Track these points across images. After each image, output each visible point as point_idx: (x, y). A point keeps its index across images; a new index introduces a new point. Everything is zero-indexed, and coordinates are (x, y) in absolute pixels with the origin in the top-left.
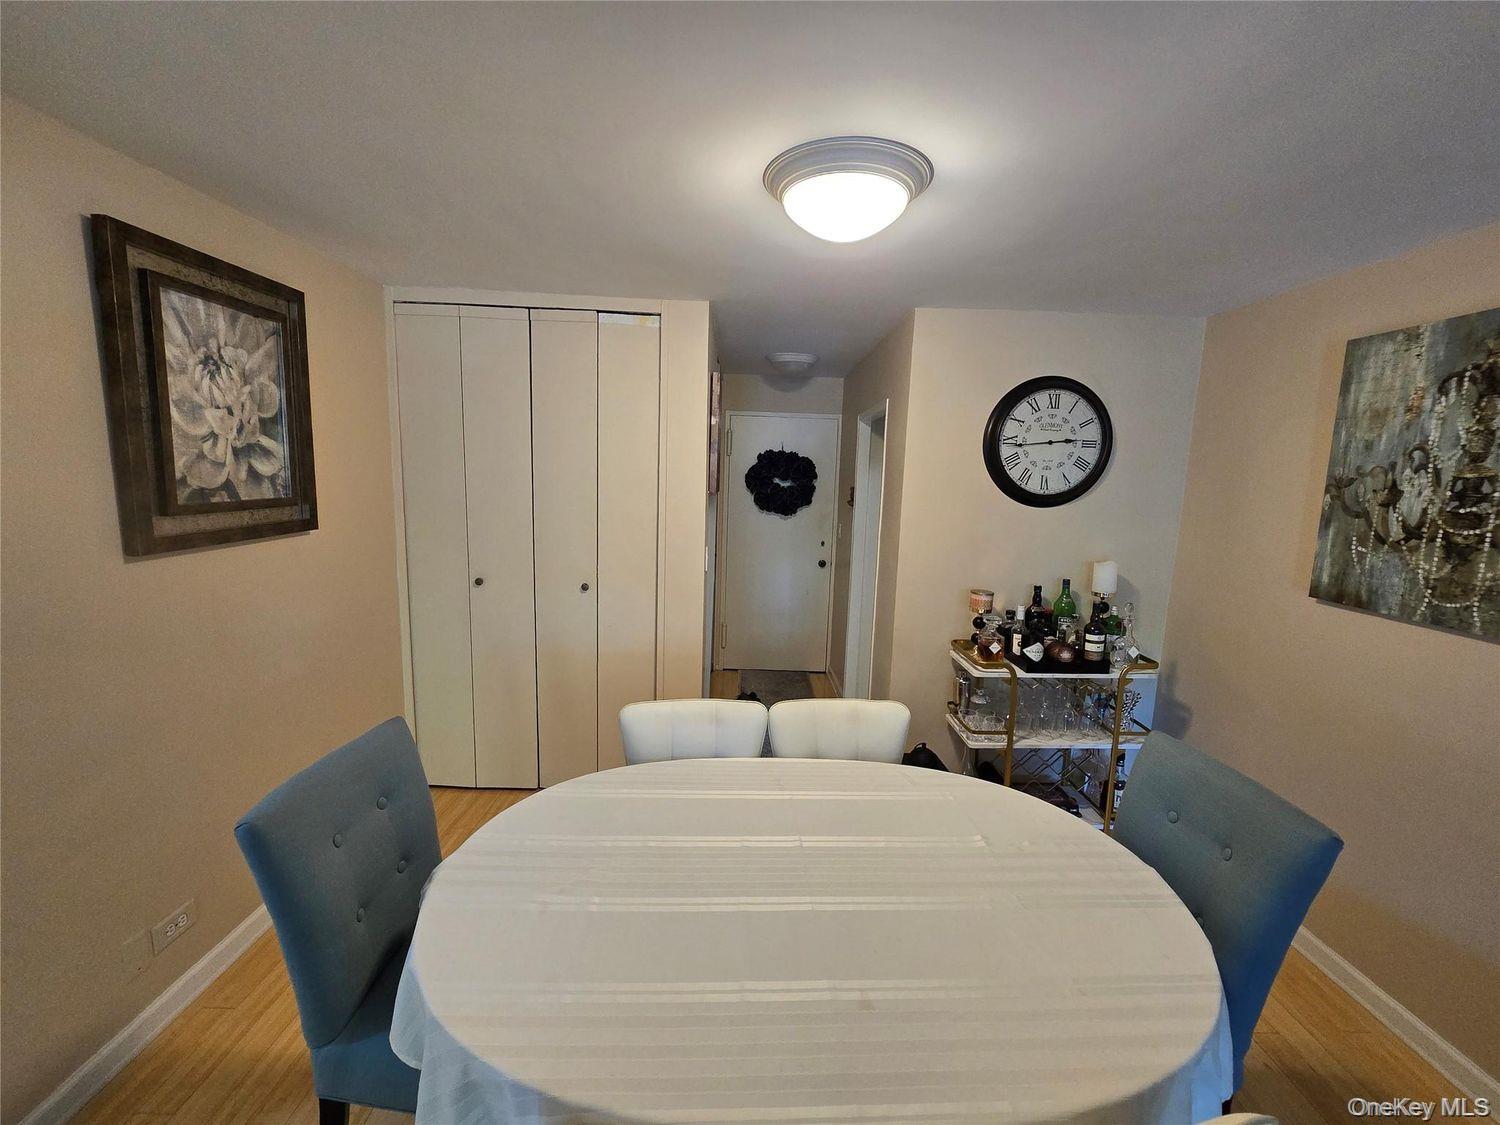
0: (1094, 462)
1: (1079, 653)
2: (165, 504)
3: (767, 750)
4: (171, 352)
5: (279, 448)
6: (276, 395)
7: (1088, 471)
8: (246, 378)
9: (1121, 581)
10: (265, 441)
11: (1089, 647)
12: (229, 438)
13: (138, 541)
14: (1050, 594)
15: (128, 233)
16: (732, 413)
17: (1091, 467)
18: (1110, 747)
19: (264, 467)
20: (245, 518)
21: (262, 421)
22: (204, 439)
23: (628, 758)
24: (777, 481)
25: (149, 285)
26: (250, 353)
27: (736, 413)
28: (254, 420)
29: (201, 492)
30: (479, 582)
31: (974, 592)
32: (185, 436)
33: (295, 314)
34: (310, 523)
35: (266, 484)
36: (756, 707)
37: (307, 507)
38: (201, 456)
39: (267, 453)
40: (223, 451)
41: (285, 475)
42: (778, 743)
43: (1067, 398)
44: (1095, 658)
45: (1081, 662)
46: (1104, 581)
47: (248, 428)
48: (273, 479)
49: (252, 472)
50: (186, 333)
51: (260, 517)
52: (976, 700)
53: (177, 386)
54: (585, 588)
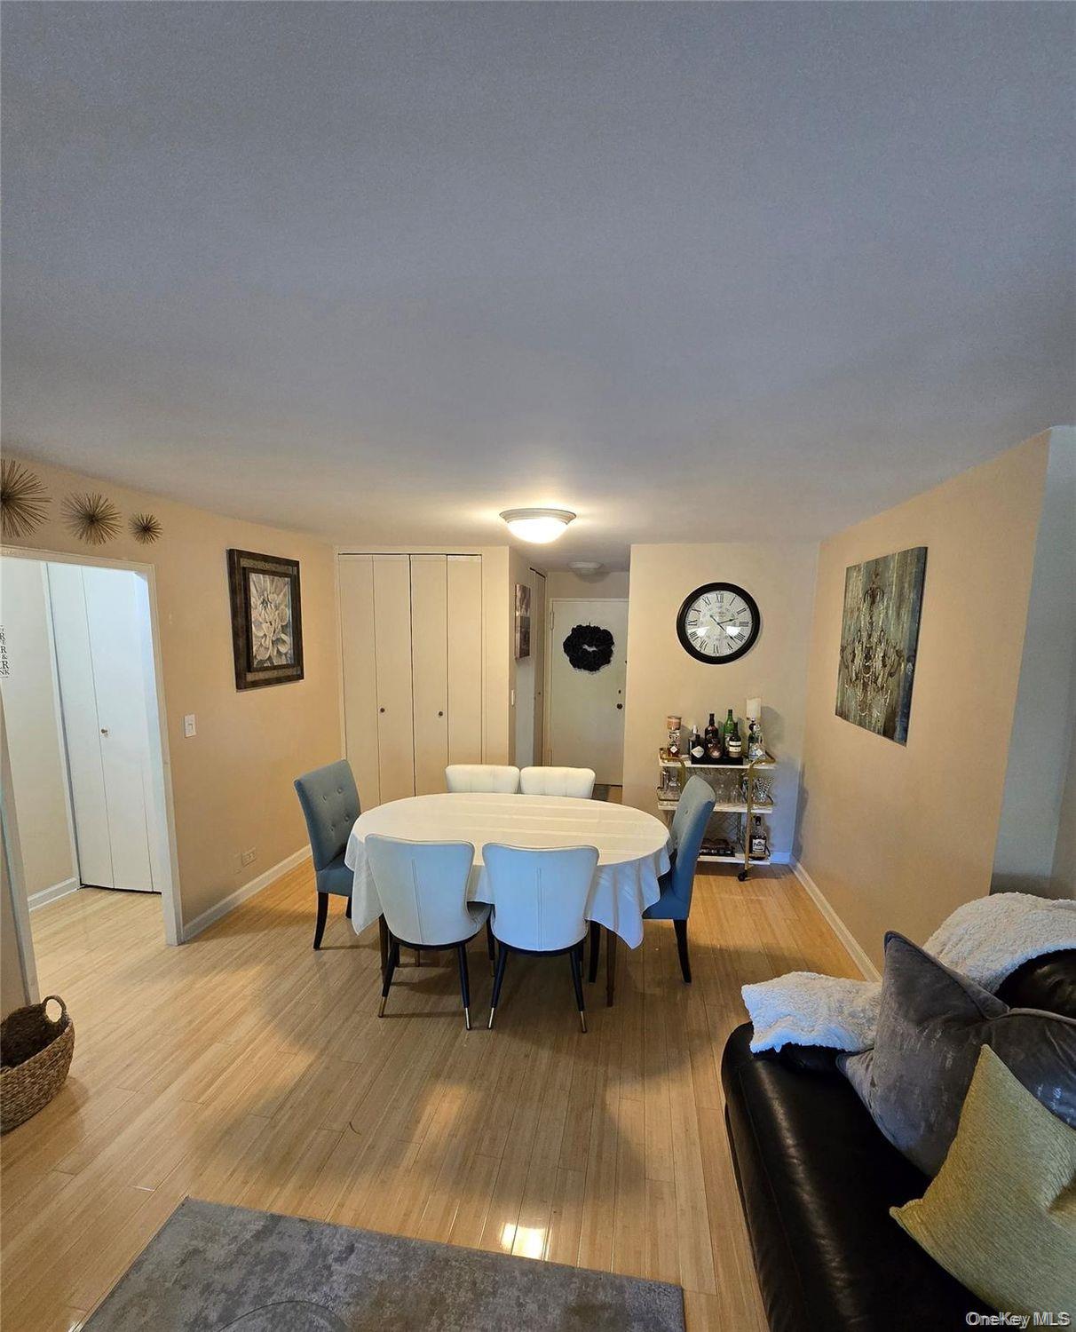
0: (747, 636)
1: (725, 752)
2: (249, 668)
3: (519, 790)
4: (253, 600)
5: (288, 639)
6: (288, 612)
7: (744, 641)
8: (277, 608)
9: (764, 711)
10: (283, 636)
11: (731, 749)
12: (271, 636)
13: (242, 684)
14: (721, 718)
15: (241, 554)
16: (555, 599)
17: (746, 638)
18: (746, 811)
19: (283, 649)
20: (274, 674)
21: (282, 626)
22: (262, 638)
23: (448, 789)
24: (586, 647)
25: (245, 573)
26: (278, 595)
27: (558, 599)
28: (280, 626)
29: (261, 662)
30: (382, 710)
31: (669, 717)
32: (257, 637)
33: (295, 573)
34: (301, 677)
35: (284, 657)
36: (514, 770)
37: (299, 668)
38: (261, 645)
39: (284, 642)
40: (268, 643)
41: (291, 652)
42: (524, 786)
43: (728, 595)
44: (735, 756)
45: (726, 758)
46: (752, 710)
47: (277, 630)
48: (286, 654)
49: (278, 651)
50: (257, 591)
51: (281, 673)
52: (671, 784)
53: (254, 615)
54: (441, 714)
